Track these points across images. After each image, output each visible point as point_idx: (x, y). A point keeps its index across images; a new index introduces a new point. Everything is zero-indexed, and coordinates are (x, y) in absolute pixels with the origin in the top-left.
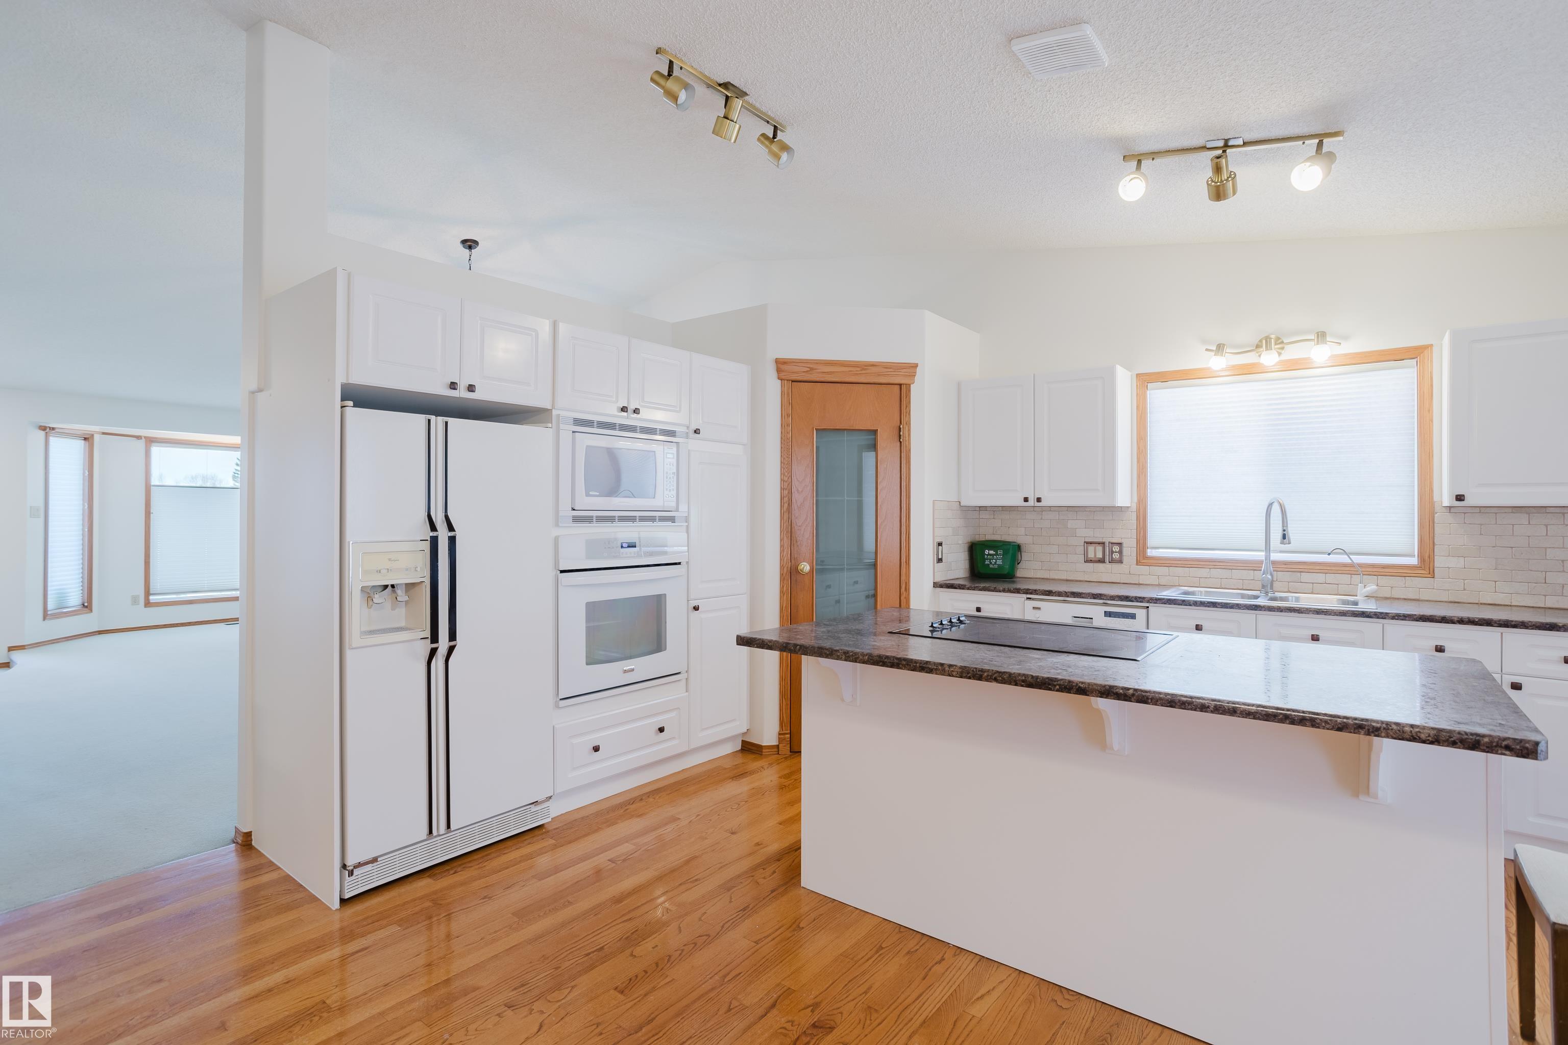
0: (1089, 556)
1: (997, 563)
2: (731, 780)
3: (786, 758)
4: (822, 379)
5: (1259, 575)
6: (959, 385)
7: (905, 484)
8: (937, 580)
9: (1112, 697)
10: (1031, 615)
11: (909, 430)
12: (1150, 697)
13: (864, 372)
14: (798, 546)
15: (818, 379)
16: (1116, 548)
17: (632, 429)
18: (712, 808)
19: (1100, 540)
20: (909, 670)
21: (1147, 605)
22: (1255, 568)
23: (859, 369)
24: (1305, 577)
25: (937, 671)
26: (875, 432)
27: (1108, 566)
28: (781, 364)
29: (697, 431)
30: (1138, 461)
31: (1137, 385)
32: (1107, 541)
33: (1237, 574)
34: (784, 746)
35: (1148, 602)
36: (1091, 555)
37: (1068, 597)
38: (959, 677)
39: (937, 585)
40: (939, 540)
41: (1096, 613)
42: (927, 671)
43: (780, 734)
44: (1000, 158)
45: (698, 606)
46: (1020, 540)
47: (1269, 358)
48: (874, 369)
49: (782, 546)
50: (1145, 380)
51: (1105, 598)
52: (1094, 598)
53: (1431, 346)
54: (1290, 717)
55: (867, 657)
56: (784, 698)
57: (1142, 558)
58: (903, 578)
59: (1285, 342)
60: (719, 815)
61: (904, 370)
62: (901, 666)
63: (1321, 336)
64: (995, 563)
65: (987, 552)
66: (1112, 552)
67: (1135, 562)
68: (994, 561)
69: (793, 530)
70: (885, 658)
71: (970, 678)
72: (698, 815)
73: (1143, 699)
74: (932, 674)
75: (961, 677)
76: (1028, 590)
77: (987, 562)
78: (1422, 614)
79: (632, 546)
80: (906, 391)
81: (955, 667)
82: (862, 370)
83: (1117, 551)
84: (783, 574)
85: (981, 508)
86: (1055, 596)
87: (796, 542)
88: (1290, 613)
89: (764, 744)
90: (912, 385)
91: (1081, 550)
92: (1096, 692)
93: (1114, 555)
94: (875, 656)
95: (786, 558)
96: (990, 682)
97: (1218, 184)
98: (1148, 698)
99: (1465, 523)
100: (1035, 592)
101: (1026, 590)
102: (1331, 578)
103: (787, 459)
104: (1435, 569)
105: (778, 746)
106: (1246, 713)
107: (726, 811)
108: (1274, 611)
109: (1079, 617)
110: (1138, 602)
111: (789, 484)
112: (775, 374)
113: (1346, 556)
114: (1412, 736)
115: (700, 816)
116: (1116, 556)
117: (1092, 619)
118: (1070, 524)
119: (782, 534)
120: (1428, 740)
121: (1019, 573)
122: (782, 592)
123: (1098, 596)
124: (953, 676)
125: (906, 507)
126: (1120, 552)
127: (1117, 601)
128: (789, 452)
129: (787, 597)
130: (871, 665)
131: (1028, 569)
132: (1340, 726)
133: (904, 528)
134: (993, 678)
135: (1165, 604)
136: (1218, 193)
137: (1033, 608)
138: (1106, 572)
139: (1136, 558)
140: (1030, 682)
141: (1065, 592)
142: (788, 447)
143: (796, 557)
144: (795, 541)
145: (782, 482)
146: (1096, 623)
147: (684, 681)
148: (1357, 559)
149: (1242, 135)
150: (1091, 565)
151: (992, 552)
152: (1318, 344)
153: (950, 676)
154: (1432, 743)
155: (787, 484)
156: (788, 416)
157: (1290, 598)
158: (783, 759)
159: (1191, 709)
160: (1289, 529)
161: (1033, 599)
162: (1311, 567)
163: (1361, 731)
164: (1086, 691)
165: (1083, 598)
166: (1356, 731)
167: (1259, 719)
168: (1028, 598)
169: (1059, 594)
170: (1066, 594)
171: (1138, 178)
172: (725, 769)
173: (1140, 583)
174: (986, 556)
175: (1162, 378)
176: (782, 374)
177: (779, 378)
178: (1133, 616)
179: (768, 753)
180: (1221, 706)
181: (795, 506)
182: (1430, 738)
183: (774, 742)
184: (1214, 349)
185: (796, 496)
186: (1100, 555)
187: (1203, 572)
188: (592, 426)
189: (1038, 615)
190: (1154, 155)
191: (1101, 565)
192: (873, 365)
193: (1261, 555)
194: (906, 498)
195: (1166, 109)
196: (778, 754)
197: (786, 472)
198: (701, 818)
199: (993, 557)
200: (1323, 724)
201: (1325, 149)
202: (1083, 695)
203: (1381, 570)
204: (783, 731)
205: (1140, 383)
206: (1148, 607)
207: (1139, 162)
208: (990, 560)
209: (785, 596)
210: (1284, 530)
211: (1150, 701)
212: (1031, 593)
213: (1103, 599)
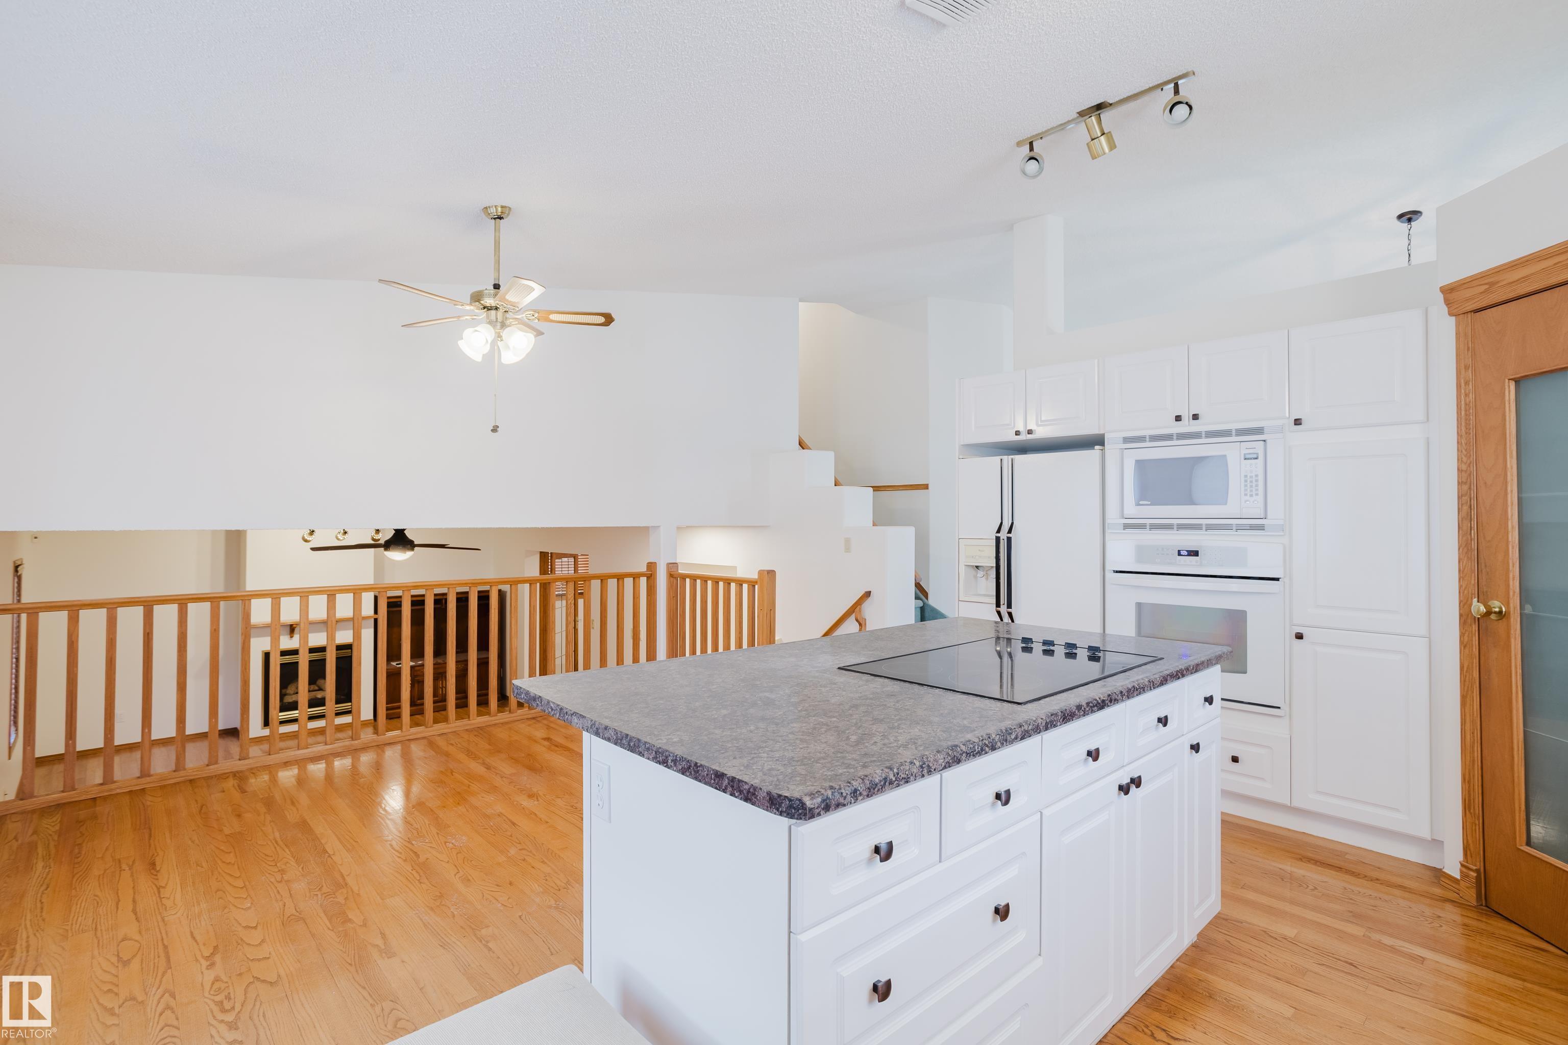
4: (1514, 295)
14: (1488, 573)
15: (1507, 298)
17: (1197, 435)
28: (1451, 292)
29: (1298, 422)
34: (1469, 887)
45: (1302, 634)
49: (1460, 571)
69: (1480, 547)
79: (1195, 553)
84: (1462, 615)
95: (1467, 589)
103: (1465, 436)
105: (1459, 882)
111: (1470, 475)
112: (1444, 311)
119: (1461, 552)
122: (1462, 643)
128: (1471, 424)
142: (1467, 417)
144: (1485, 565)
145: (1460, 473)
147: (1284, 719)
155: (1466, 475)
176: (1455, 304)
177: (1450, 316)
181: (1482, 509)
185: (1482, 494)
188: (1145, 441)
196: (1459, 894)
204: (1467, 862)
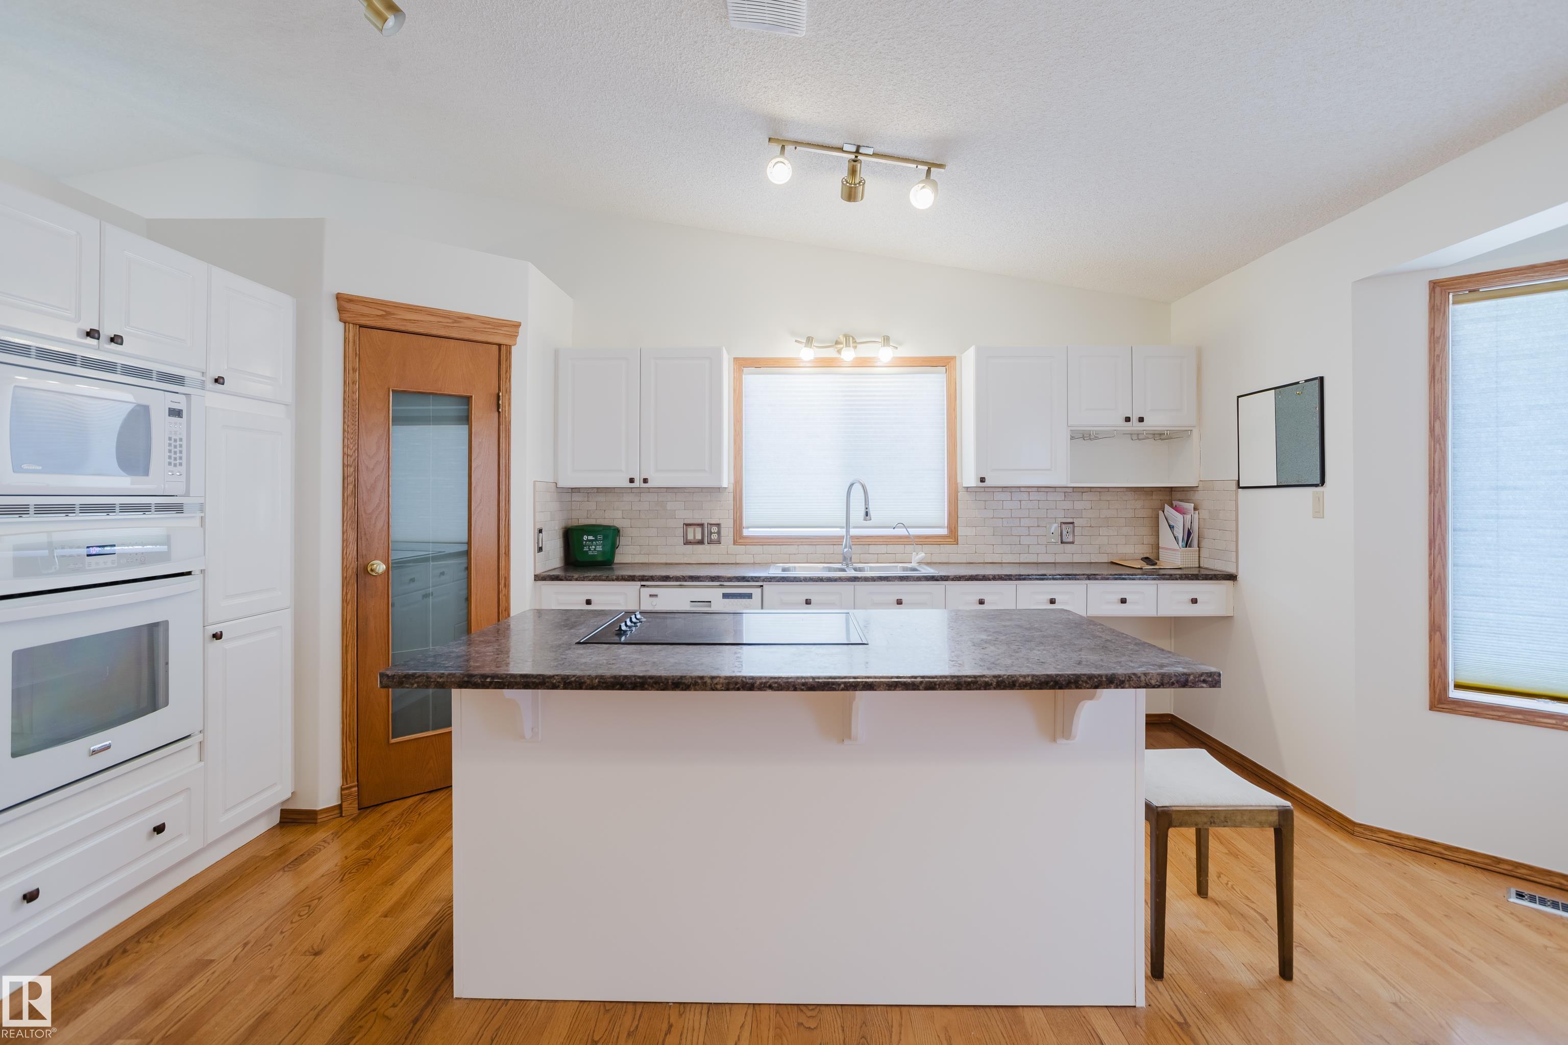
0: (688, 538)
1: (597, 549)
2: (281, 873)
3: (354, 819)
4: (403, 328)
5: (838, 549)
6: (556, 353)
7: (504, 462)
8: (538, 572)
9: (900, 688)
10: (648, 605)
11: (510, 399)
12: (938, 683)
13: (455, 325)
14: (367, 539)
15: (396, 327)
16: (714, 529)
17: (110, 367)
18: (266, 925)
19: (699, 522)
20: (657, 690)
21: (761, 584)
22: (834, 543)
23: (450, 321)
24: (873, 549)
25: (697, 687)
26: (468, 400)
27: (706, 547)
28: (344, 303)
29: (218, 380)
30: (735, 443)
31: (734, 369)
32: (705, 522)
33: (820, 549)
34: (350, 804)
35: (764, 581)
36: (690, 537)
37: (686, 581)
38: (725, 690)
39: (538, 578)
40: (539, 526)
41: (713, 595)
42: (682, 688)
43: (342, 789)
44: (647, 106)
45: (221, 632)
46: (617, 524)
47: (848, 355)
48: (468, 323)
49: (345, 541)
50: (742, 364)
51: (723, 580)
52: (712, 581)
53: (955, 358)
54: (1059, 682)
55: (597, 681)
56: (349, 740)
57: (739, 538)
58: (502, 572)
59: (857, 341)
60: (282, 933)
61: (505, 329)
62: (646, 686)
63: (886, 340)
64: (595, 549)
65: (585, 538)
66: (711, 533)
67: (733, 543)
68: (593, 547)
69: (360, 519)
70: (624, 680)
71: (738, 689)
72: (245, 945)
73: (931, 686)
74: (690, 690)
75: (728, 689)
76: (644, 576)
77: (586, 549)
78: (970, 574)
80: (506, 354)
81: (718, 679)
82: (453, 323)
83: (716, 531)
84: (346, 578)
85: (574, 490)
86: (673, 581)
87: (365, 534)
88: (881, 582)
89: (320, 806)
90: (513, 347)
91: (680, 532)
92: (883, 686)
93: (712, 536)
94: (609, 678)
95: (350, 555)
96: (765, 690)
97: (853, 185)
98: (935, 684)
99: (976, 500)
100: (652, 578)
101: (642, 577)
102: (891, 549)
103: (352, 427)
104: (959, 537)
105: (340, 807)
106: (1024, 685)
107: (292, 922)
108: (869, 581)
109: (696, 602)
110: (754, 581)
111: (355, 460)
112: (335, 314)
113: (905, 529)
114: (1146, 684)
115: (250, 945)
116: (714, 537)
117: (710, 602)
118: (670, 506)
119: (345, 524)
120: (1157, 685)
121: (617, 559)
122: (344, 601)
123: (716, 579)
124: (717, 690)
125: (506, 487)
126: (719, 533)
127: (734, 582)
128: (356, 417)
129: (351, 608)
130: (604, 690)
131: (626, 554)
132: (1096, 684)
133: (503, 513)
134: (768, 685)
135: (779, 581)
136: (851, 194)
137: (650, 595)
138: (704, 553)
139: (733, 538)
140: (812, 685)
141: (683, 576)
142: (353, 411)
143: (364, 554)
144: (363, 533)
145: (346, 457)
146: (714, 608)
147: (196, 748)
148: (913, 532)
149: (874, 146)
150: (690, 547)
151: (591, 538)
152: (884, 346)
153: (713, 690)
154: (1159, 687)
155: (352, 459)
156: (354, 370)
157: (866, 568)
158: (351, 822)
159: (976, 689)
160: (870, 507)
161: (648, 586)
162: (876, 540)
163: (1111, 685)
164: (872, 686)
165: (701, 581)
166: (1108, 686)
167: (1035, 688)
168: (642, 586)
169: (677, 579)
170: (684, 579)
171: (781, 162)
172: (266, 858)
173: (737, 562)
174: (584, 542)
175: (757, 363)
176: (346, 316)
177: (340, 320)
178: (749, 596)
179: (325, 819)
180: (1003, 681)
181: (363, 489)
182: (1158, 683)
183: (334, 801)
184: (805, 342)
185: (364, 476)
186: (699, 537)
187: (792, 549)
189: (654, 603)
190: (797, 143)
191: (700, 547)
192: (468, 318)
193: (842, 532)
194: (506, 477)
195: (828, 101)
196: (341, 816)
197: (351, 443)
198: (252, 946)
199: (592, 543)
200: (1084, 685)
201: (933, 176)
202: (870, 690)
203: (924, 540)
204: (347, 784)
205: (737, 367)
206: (762, 586)
207: (783, 147)
208: (589, 547)
209: (349, 607)
210: (867, 508)
211: (937, 687)
212: (647, 580)
213: (721, 581)
